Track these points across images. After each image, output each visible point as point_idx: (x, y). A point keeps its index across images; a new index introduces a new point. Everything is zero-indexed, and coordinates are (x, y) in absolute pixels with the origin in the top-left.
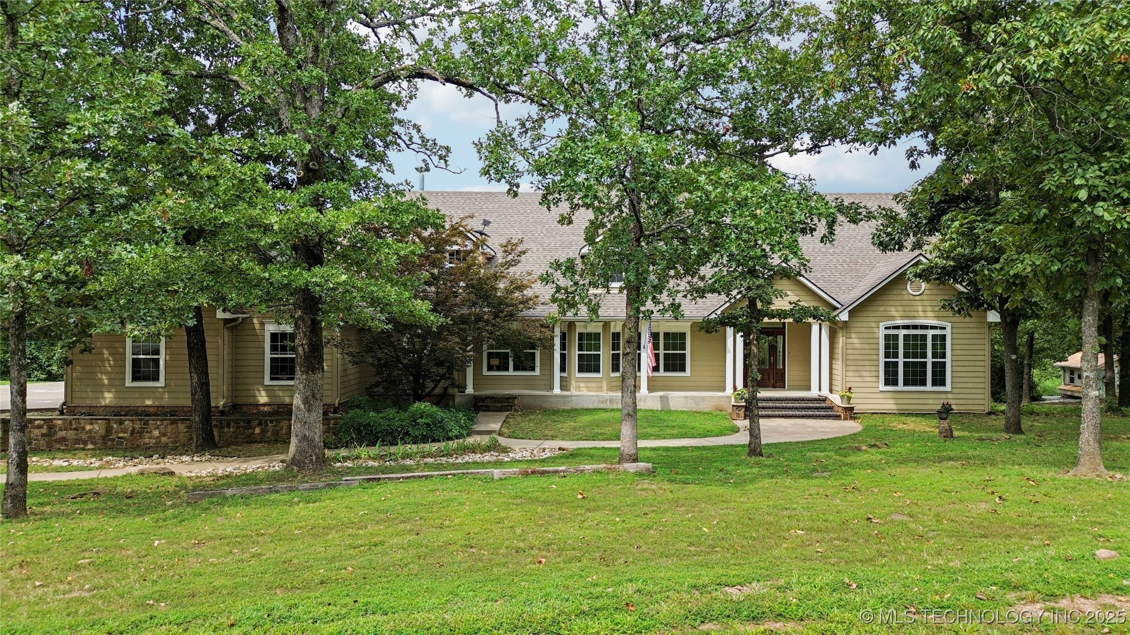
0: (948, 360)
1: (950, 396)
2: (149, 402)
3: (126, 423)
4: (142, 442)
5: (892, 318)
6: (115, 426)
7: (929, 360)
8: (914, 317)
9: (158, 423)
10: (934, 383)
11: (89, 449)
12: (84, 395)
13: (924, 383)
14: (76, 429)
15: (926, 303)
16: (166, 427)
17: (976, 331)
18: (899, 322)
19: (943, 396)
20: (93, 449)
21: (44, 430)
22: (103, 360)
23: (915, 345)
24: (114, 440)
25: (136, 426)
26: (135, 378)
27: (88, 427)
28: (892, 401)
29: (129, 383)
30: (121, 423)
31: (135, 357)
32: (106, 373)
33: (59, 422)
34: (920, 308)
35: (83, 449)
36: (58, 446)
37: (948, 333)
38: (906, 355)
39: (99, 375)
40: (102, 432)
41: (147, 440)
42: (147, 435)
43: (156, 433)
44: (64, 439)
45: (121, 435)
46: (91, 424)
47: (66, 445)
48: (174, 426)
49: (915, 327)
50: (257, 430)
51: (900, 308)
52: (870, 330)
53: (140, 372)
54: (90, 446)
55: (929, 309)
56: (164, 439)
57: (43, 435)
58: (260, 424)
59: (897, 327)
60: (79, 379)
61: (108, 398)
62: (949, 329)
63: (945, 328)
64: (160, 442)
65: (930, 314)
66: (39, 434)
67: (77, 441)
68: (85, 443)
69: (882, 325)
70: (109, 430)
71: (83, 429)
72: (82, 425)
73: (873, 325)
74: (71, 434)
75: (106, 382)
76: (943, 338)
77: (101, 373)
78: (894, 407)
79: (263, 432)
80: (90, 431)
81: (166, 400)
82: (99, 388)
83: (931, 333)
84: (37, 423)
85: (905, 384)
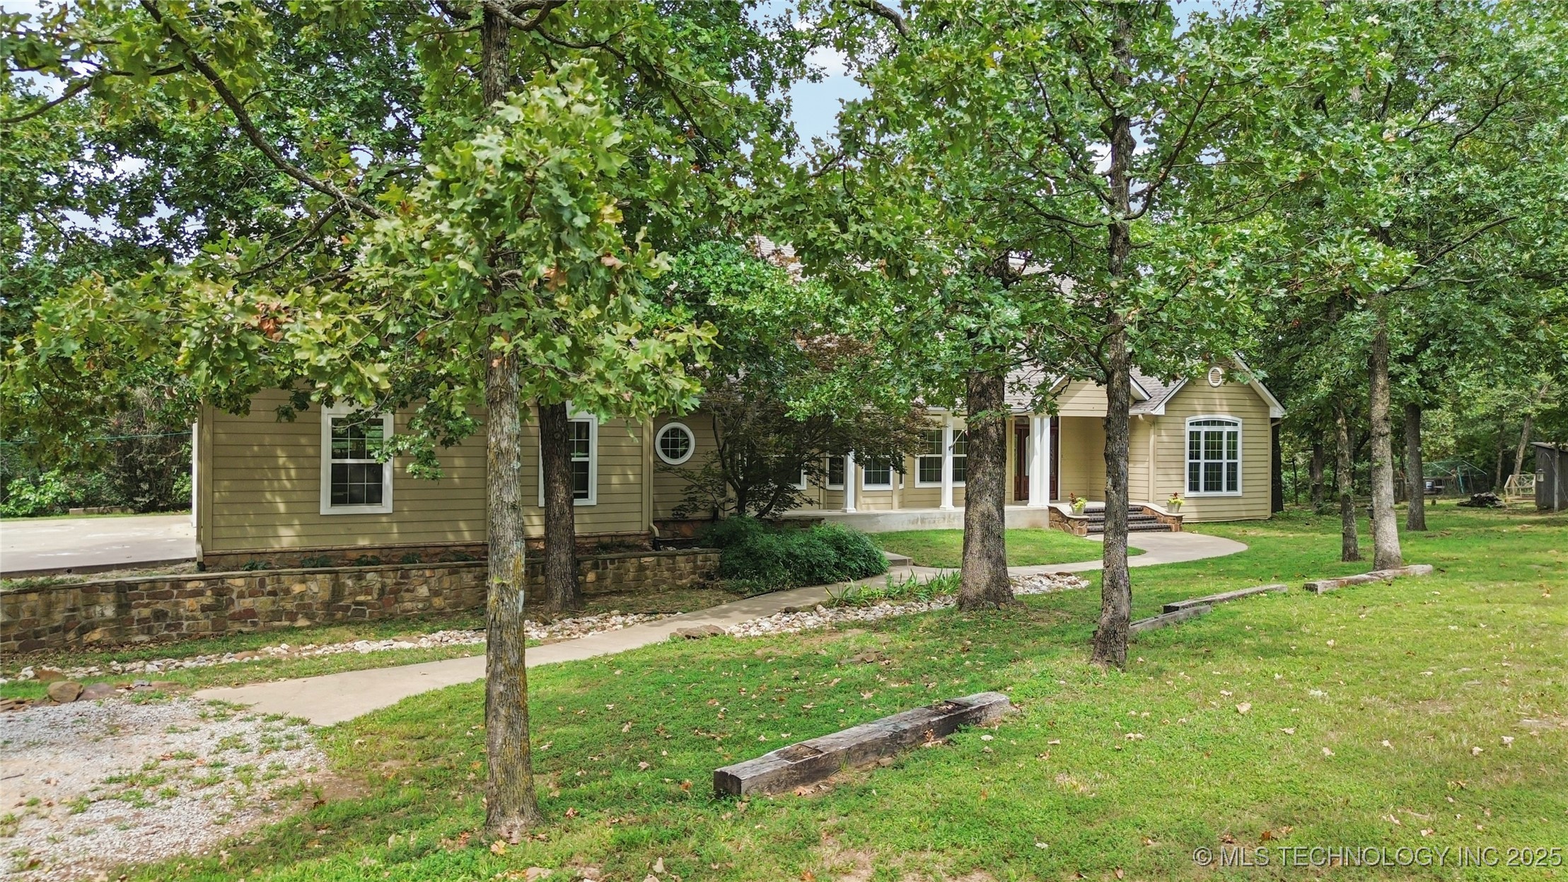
0: (1239, 461)
1: (1241, 501)
2: (363, 542)
3: (370, 576)
4: (397, 608)
5: (1195, 412)
6: (350, 583)
7: (1225, 461)
8: (1212, 412)
9: (428, 573)
10: (1228, 489)
11: (301, 628)
12: (238, 533)
13: (1219, 489)
14: (273, 593)
15: (1223, 396)
16: (440, 580)
17: (1259, 428)
18: (1202, 417)
19: (1235, 502)
20: (308, 627)
21: (208, 599)
22: (277, 468)
23: (1214, 443)
24: (348, 607)
25: (388, 581)
26: (336, 501)
27: (297, 588)
28: (1194, 509)
29: (326, 508)
30: (360, 577)
31: (337, 461)
32: (283, 491)
33: (240, 582)
34: (1217, 402)
35: (290, 630)
36: (237, 627)
37: (1239, 429)
38: (1206, 458)
39: (268, 496)
40: (325, 595)
41: (408, 605)
42: (407, 596)
43: (423, 591)
44: (250, 613)
45: (361, 598)
46: (303, 582)
47: (254, 624)
48: (454, 578)
49: (1214, 423)
50: (591, 577)
51: (1202, 402)
52: (1177, 426)
53: (344, 488)
54: (302, 622)
55: (1225, 402)
56: (438, 602)
57: (204, 609)
58: (596, 566)
59: (1198, 424)
60: (225, 503)
61: (287, 538)
62: (1240, 425)
63: (1235, 425)
64: (431, 605)
65: (1226, 408)
66: (197, 606)
67: (276, 615)
68: (292, 617)
69: (1188, 420)
70: (337, 591)
71: (287, 591)
72: (286, 584)
73: (1180, 420)
74: (262, 604)
75: (282, 508)
76: (1235, 434)
77: (273, 491)
78: (1195, 516)
79: (600, 578)
80: (302, 595)
81: (395, 537)
82: (269, 520)
83: (1227, 429)
84: (190, 586)
85: (1206, 489)
